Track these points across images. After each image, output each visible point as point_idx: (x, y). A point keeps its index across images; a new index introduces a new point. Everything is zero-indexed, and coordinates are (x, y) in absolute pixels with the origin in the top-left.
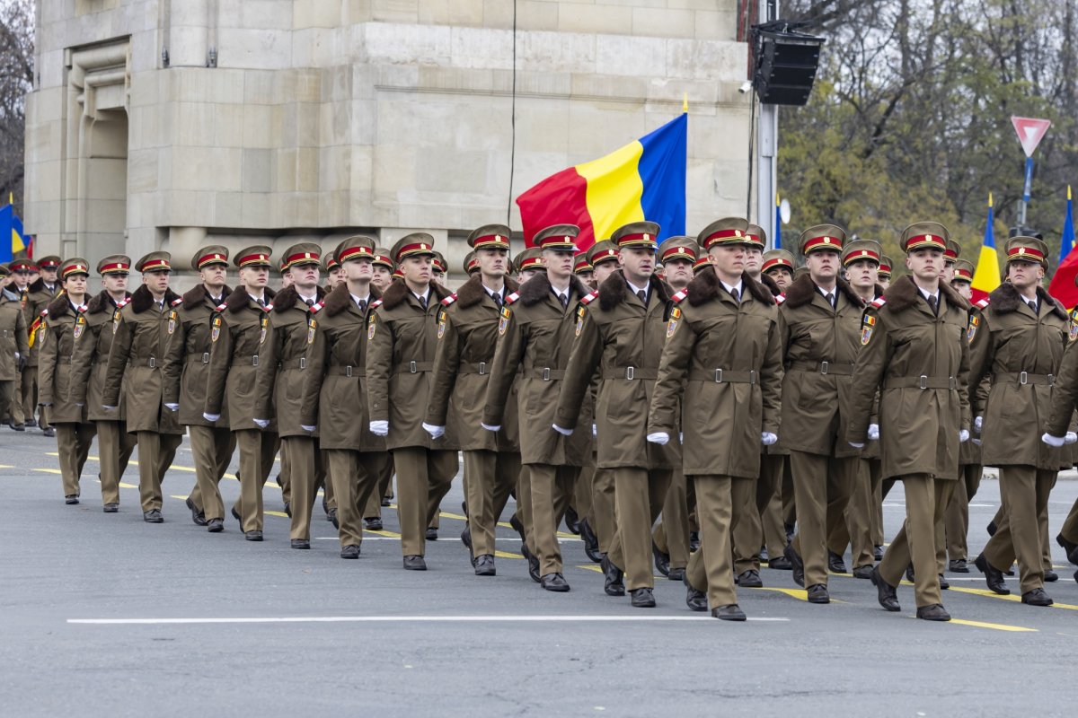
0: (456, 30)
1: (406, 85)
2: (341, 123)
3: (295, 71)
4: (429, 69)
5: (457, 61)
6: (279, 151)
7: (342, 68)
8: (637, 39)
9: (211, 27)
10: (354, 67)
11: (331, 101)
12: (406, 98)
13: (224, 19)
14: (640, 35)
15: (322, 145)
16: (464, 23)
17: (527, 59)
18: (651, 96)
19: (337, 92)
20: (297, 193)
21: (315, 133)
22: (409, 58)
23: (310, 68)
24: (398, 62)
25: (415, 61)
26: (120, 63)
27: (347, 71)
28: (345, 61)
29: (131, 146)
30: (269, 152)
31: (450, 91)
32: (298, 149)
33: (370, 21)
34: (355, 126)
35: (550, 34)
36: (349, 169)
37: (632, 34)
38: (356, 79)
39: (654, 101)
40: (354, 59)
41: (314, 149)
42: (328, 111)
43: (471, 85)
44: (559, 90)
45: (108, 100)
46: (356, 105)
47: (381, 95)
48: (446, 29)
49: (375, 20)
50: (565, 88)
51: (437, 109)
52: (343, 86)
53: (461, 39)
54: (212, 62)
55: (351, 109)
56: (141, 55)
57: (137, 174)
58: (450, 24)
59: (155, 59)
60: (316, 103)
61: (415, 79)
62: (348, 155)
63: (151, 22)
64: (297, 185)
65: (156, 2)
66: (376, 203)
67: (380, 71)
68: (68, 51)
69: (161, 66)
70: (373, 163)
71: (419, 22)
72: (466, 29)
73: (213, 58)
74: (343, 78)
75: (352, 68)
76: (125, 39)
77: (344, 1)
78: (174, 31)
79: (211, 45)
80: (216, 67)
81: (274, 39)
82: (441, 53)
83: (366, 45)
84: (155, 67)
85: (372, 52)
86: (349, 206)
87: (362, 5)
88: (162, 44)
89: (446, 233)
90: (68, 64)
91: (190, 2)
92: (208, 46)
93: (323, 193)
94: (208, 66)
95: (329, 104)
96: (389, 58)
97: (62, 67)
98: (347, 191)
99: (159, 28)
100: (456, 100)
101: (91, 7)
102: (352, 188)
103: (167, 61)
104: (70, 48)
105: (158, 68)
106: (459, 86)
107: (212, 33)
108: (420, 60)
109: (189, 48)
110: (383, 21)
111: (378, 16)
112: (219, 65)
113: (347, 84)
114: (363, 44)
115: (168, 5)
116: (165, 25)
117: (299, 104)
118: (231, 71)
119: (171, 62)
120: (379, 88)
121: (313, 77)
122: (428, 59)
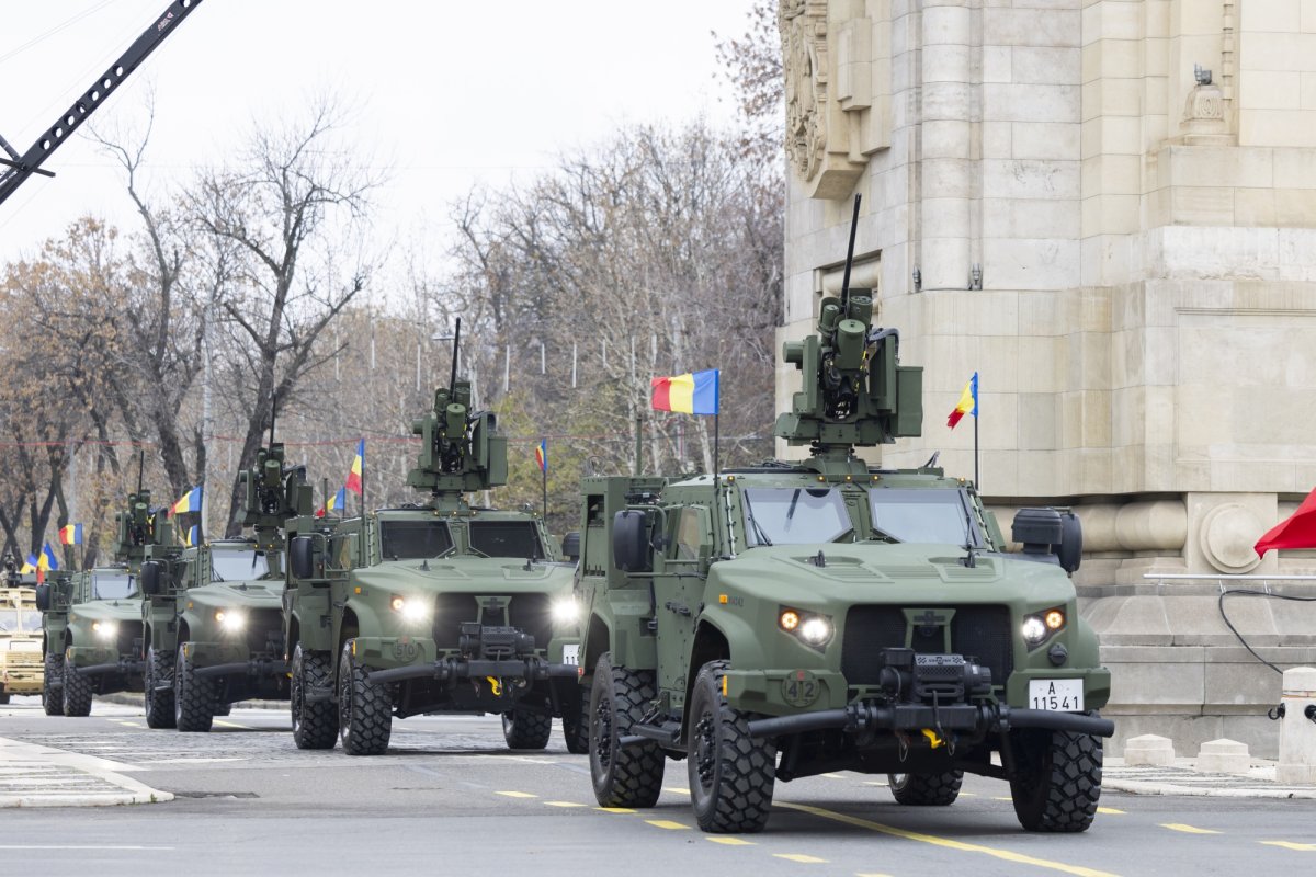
0: (1285, 232)
1: (1217, 306)
2: (1134, 359)
3: (1079, 292)
4: (1249, 283)
5: (1288, 273)
6: (1064, 395)
7: (1133, 286)
9: (974, 239)
10: (1147, 285)
11: (1123, 329)
12: (1217, 323)
13: (990, 226)
15: (1115, 387)
16: (1295, 224)
19: (1129, 318)
20: (1084, 450)
21: (1106, 373)
22: (1223, 271)
24: (1208, 277)
25: (1230, 274)
27: (1140, 288)
28: (1137, 277)
30: (1053, 397)
31: (1277, 312)
32: (1084, 393)
33: (1169, 224)
34: (1150, 361)
36: (1143, 417)
38: (1149, 301)
40: (1149, 275)
41: (1105, 393)
42: (1120, 341)
43: (1304, 304)
46: (1150, 334)
47: (1183, 321)
48: (1272, 232)
49: (1177, 222)
51: (1259, 335)
52: (1135, 310)
53: (1292, 244)
54: (975, 283)
55: (1144, 339)
56: (893, 276)
58: (1277, 226)
59: (907, 282)
60: (1107, 333)
61: (1229, 298)
62: (1141, 399)
63: (900, 234)
64: (1083, 439)
65: (905, 208)
66: (1180, 460)
67: (1182, 289)
68: (818, 272)
69: (913, 290)
70: (1174, 409)
71: (1235, 224)
72: (1300, 231)
73: (977, 278)
74: (1134, 300)
75: (1144, 286)
76: (875, 256)
77: (1144, 199)
78: (926, 243)
79: (975, 262)
80: (981, 289)
81: (1057, 250)
82: (1266, 263)
83: (1165, 255)
84: (906, 291)
85: (1172, 264)
86: (1144, 465)
87: (1162, 204)
88: (913, 262)
89: (1275, 498)
90: (818, 289)
91: (945, 207)
92: (970, 262)
93: (1117, 449)
94: (970, 289)
95: (1121, 333)
96: (1195, 272)
97: (812, 293)
98: (1142, 445)
99: (909, 240)
100: (1286, 323)
101: (840, 215)
102: (1147, 442)
103: (919, 283)
104: (820, 268)
105: (910, 293)
106: (1288, 306)
107: (975, 245)
108: (1237, 273)
109: (945, 266)
110: (1188, 224)
111: (1181, 217)
112: (984, 287)
113: (1140, 307)
114: (1162, 254)
115: (919, 211)
116: (916, 238)
117: (1084, 335)
118: (1000, 293)
119: (924, 285)
120: (1180, 310)
121: (1101, 299)
122: (1248, 271)
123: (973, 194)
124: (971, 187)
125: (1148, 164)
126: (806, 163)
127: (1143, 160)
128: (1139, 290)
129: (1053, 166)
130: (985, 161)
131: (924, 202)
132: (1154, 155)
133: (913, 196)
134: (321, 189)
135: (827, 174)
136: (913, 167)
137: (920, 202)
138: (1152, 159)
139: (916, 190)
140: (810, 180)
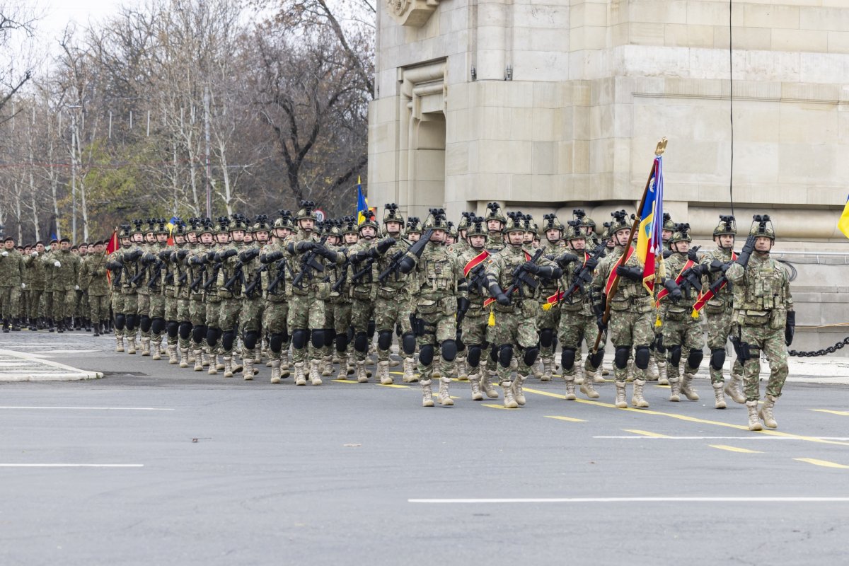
0: (693, 50)
1: (655, 92)
2: (606, 122)
3: (571, 83)
4: (673, 80)
5: (694, 74)
6: (560, 143)
7: (607, 80)
8: (832, 55)
9: (508, 50)
11: (599, 105)
12: (655, 102)
13: (517, 44)
14: (834, 52)
15: (592, 138)
16: (699, 45)
17: (747, 72)
18: (842, 99)
19: (603, 98)
20: (573, 175)
21: (587, 130)
22: (658, 72)
23: (583, 80)
24: (649, 75)
25: (662, 74)
26: (440, 78)
27: (611, 82)
28: (609, 75)
29: (449, 139)
30: (553, 143)
31: (689, 97)
32: (574, 141)
33: (627, 44)
34: (617, 124)
35: (765, 52)
36: (612, 156)
37: (828, 52)
38: (618, 88)
39: (845, 103)
40: (616, 73)
41: (586, 142)
42: (596, 112)
43: (705, 92)
44: (772, 95)
45: (431, 106)
46: (618, 108)
47: (636, 100)
48: (686, 49)
49: (632, 43)
50: (777, 94)
51: (680, 109)
52: (608, 93)
53: (697, 57)
54: (509, 76)
55: (614, 111)
56: (455, 72)
57: (453, 161)
58: (688, 46)
59: (467, 75)
60: (587, 107)
61: (663, 88)
62: (611, 146)
63: (462, 47)
64: (573, 169)
65: (466, 32)
66: (633, 182)
67: (636, 82)
68: (400, 69)
69: (471, 80)
70: (630, 152)
71: (664, 45)
72: (701, 49)
73: (509, 73)
74: (607, 87)
75: (615, 80)
76: (443, 60)
77: (609, 29)
78: (480, 53)
79: (508, 64)
80: (511, 80)
81: (556, 58)
82: (682, 68)
83: (625, 62)
84: (466, 81)
85: (630, 67)
86: (612, 184)
87: (623, 32)
88: (471, 63)
89: (686, 205)
90: (400, 79)
91: (491, 31)
92: (505, 64)
93: (593, 175)
94: (505, 80)
95: (597, 107)
96: (642, 72)
97: (395, 81)
98: (612, 173)
99: (468, 51)
100: (694, 103)
101: (417, 35)
102: (615, 171)
103: (474, 76)
104: (402, 67)
105: (468, 82)
106: (696, 93)
107: (508, 54)
108: (666, 73)
109: (491, 66)
110: (638, 44)
111: (635, 40)
112: (514, 79)
113: (611, 92)
114: (623, 61)
115: (475, 34)
116: (473, 49)
117: (574, 107)
118: (523, 83)
119: (478, 77)
120: (635, 94)
121: (585, 87)
122: (672, 72)
123: (507, 25)
124: (506, 20)
125: (612, 9)
126: (400, 5)
127: (609, 7)
128: (610, 82)
129: (554, 9)
130: (515, 6)
131: (479, 28)
132: (616, 3)
133: (471, 25)
134: (10, 21)
135: (414, 11)
136: (471, 8)
137: (476, 28)
138: (615, 6)
139: (473, 21)
140: (402, 15)
